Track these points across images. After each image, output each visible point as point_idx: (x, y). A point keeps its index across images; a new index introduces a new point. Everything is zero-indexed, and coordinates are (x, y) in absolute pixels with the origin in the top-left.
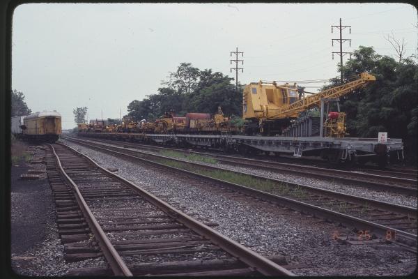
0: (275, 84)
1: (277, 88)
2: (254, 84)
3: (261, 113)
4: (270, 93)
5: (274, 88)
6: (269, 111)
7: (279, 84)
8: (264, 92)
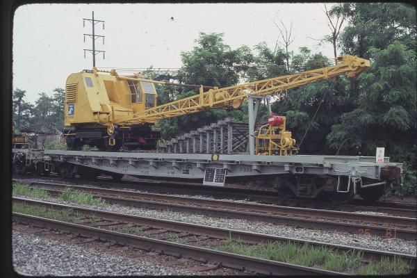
0: (114, 73)
1: (119, 79)
2: (86, 71)
3: (104, 116)
4: (110, 87)
5: (113, 79)
6: (116, 113)
7: (121, 74)
8: (102, 84)
